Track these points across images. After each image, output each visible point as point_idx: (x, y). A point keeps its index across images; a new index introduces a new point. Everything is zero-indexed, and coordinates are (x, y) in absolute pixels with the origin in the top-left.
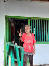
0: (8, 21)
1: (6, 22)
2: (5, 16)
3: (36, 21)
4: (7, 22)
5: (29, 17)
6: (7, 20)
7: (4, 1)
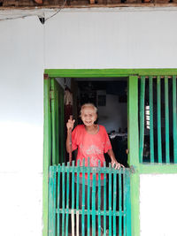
0: (53, 88)
1: (47, 94)
2: (46, 70)
3: (159, 81)
4: (52, 93)
5: (134, 70)
6: (53, 85)
7: (41, 19)
